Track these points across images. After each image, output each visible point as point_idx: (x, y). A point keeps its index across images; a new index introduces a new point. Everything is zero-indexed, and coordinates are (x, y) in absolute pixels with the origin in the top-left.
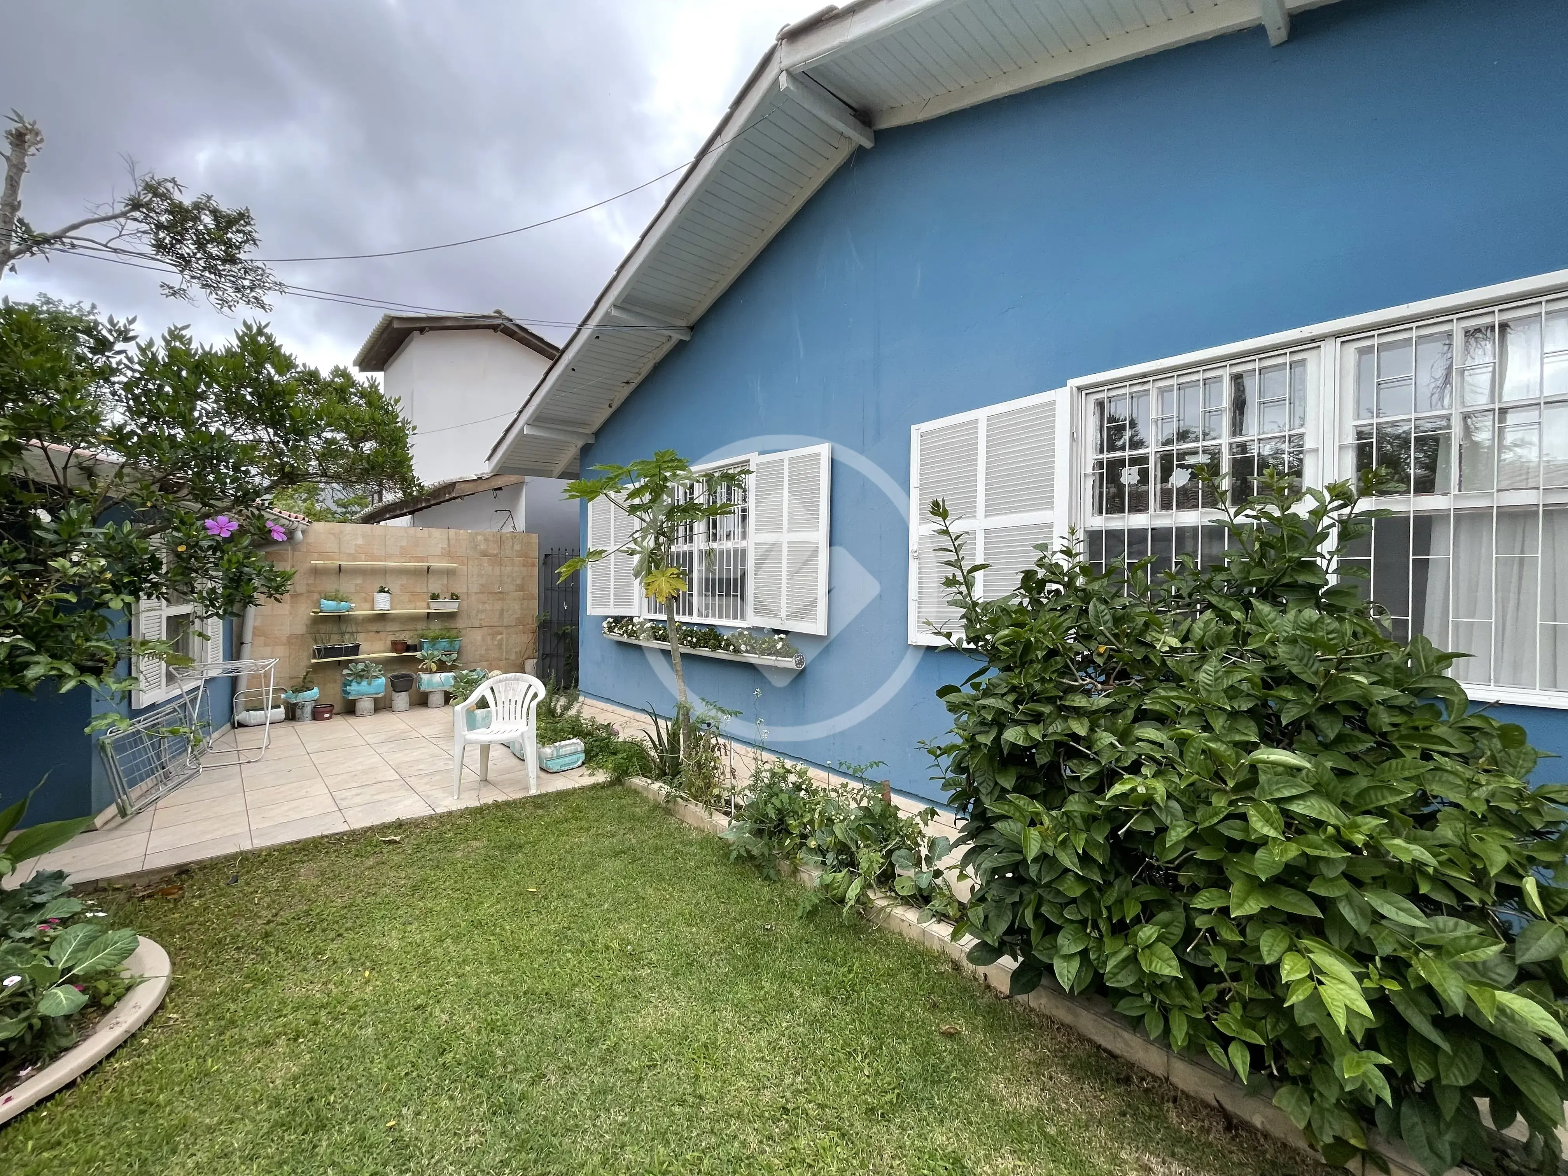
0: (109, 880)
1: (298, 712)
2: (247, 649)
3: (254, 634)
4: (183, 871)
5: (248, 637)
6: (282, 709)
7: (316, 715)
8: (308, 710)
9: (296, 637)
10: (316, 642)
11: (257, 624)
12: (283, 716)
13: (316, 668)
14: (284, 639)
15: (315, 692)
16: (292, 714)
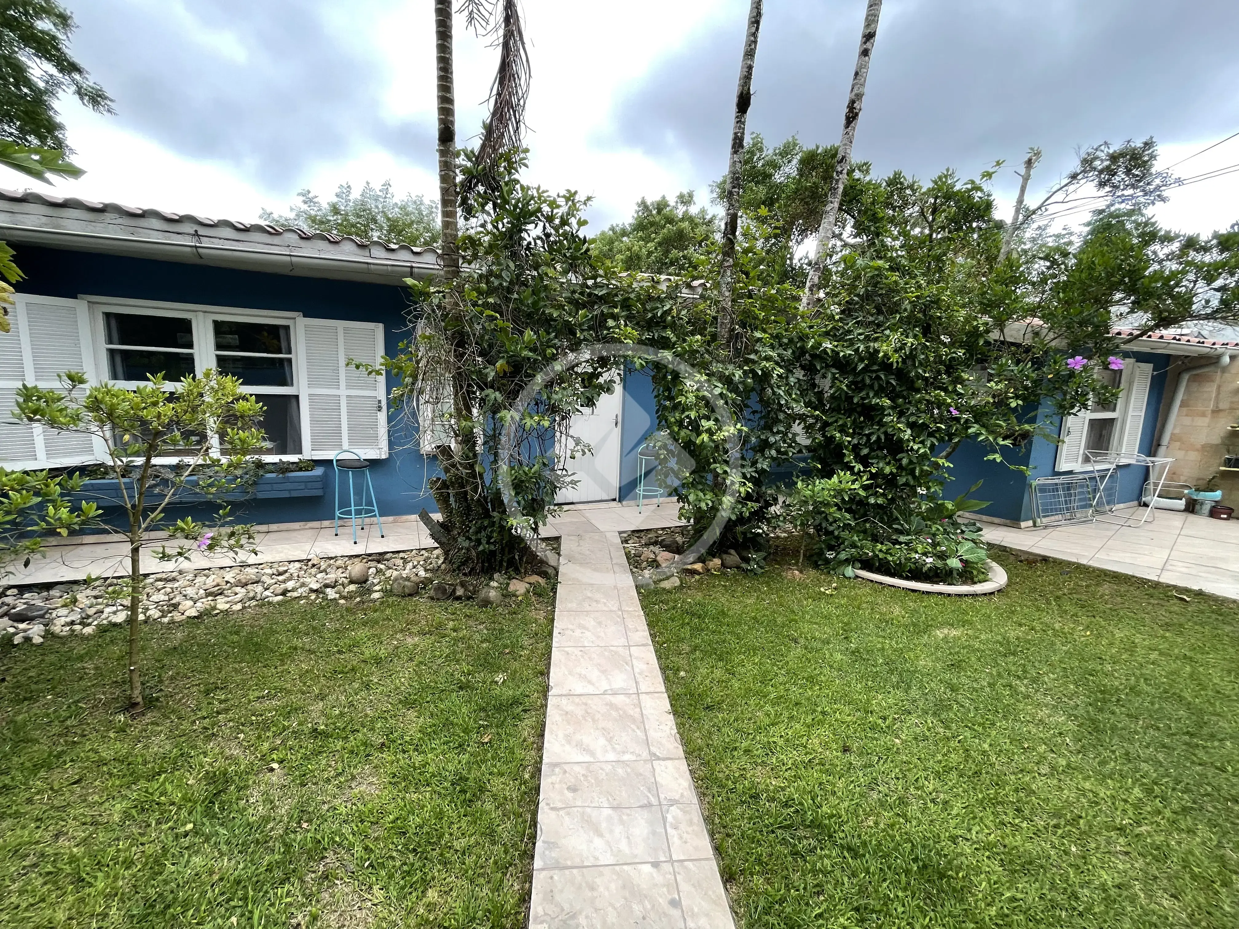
0: (1011, 549)
1: (1197, 507)
2: (1162, 450)
3: (1171, 439)
4: (1045, 559)
5: (1166, 439)
6: (1183, 501)
7: (1214, 513)
8: (1207, 508)
9: (1212, 446)
10: (1229, 452)
11: (1177, 431)
12: (1183, 507)
13: (1224, 474)
14: (1199, 446)
15: (1218, 495)
16: (1192, 507)
